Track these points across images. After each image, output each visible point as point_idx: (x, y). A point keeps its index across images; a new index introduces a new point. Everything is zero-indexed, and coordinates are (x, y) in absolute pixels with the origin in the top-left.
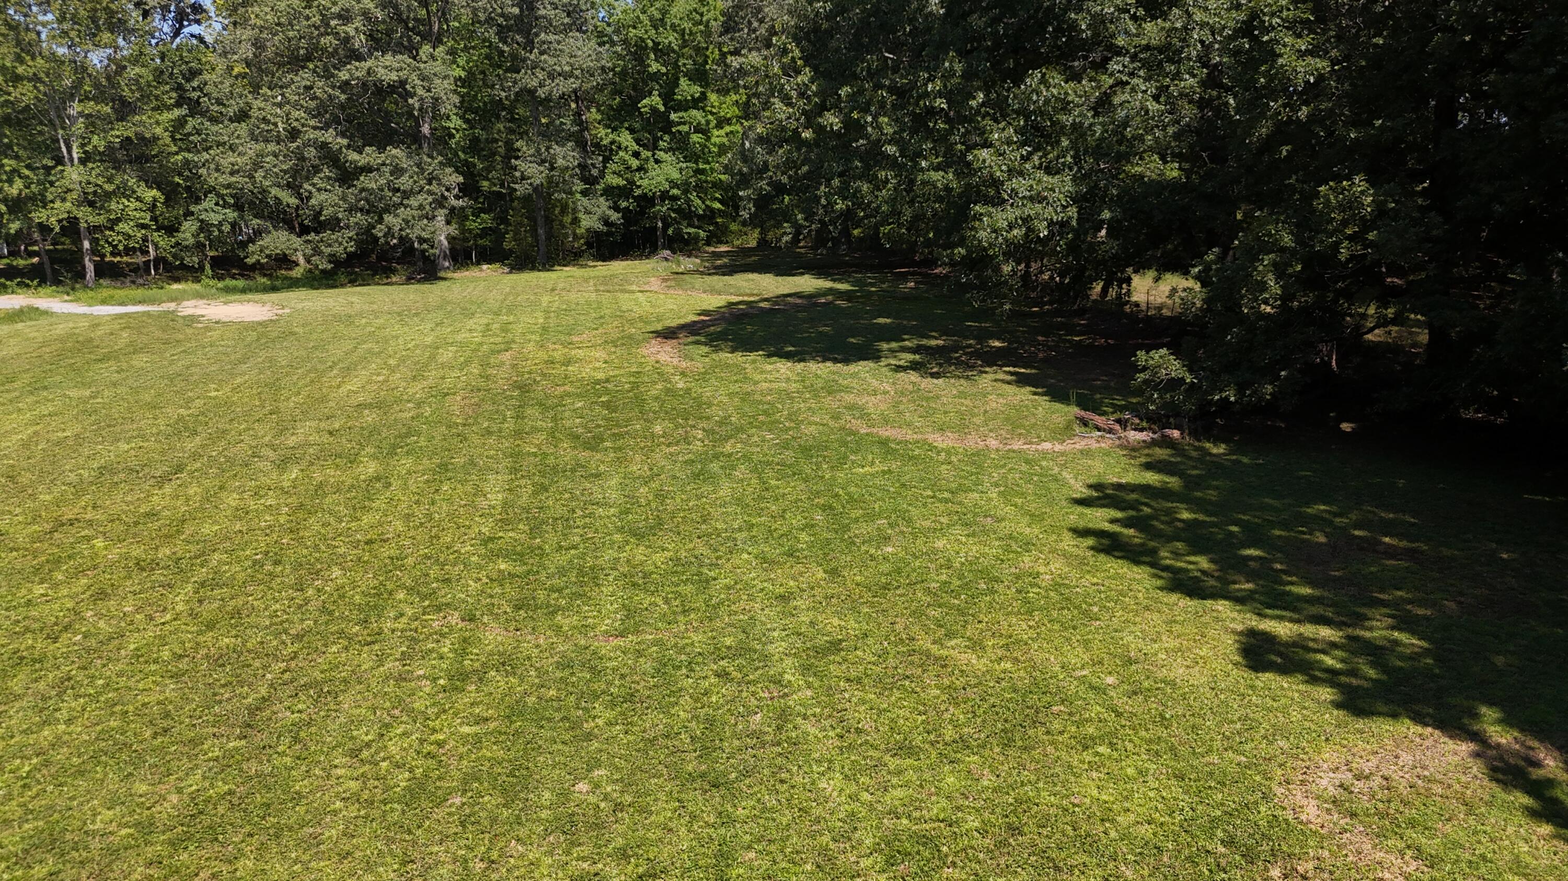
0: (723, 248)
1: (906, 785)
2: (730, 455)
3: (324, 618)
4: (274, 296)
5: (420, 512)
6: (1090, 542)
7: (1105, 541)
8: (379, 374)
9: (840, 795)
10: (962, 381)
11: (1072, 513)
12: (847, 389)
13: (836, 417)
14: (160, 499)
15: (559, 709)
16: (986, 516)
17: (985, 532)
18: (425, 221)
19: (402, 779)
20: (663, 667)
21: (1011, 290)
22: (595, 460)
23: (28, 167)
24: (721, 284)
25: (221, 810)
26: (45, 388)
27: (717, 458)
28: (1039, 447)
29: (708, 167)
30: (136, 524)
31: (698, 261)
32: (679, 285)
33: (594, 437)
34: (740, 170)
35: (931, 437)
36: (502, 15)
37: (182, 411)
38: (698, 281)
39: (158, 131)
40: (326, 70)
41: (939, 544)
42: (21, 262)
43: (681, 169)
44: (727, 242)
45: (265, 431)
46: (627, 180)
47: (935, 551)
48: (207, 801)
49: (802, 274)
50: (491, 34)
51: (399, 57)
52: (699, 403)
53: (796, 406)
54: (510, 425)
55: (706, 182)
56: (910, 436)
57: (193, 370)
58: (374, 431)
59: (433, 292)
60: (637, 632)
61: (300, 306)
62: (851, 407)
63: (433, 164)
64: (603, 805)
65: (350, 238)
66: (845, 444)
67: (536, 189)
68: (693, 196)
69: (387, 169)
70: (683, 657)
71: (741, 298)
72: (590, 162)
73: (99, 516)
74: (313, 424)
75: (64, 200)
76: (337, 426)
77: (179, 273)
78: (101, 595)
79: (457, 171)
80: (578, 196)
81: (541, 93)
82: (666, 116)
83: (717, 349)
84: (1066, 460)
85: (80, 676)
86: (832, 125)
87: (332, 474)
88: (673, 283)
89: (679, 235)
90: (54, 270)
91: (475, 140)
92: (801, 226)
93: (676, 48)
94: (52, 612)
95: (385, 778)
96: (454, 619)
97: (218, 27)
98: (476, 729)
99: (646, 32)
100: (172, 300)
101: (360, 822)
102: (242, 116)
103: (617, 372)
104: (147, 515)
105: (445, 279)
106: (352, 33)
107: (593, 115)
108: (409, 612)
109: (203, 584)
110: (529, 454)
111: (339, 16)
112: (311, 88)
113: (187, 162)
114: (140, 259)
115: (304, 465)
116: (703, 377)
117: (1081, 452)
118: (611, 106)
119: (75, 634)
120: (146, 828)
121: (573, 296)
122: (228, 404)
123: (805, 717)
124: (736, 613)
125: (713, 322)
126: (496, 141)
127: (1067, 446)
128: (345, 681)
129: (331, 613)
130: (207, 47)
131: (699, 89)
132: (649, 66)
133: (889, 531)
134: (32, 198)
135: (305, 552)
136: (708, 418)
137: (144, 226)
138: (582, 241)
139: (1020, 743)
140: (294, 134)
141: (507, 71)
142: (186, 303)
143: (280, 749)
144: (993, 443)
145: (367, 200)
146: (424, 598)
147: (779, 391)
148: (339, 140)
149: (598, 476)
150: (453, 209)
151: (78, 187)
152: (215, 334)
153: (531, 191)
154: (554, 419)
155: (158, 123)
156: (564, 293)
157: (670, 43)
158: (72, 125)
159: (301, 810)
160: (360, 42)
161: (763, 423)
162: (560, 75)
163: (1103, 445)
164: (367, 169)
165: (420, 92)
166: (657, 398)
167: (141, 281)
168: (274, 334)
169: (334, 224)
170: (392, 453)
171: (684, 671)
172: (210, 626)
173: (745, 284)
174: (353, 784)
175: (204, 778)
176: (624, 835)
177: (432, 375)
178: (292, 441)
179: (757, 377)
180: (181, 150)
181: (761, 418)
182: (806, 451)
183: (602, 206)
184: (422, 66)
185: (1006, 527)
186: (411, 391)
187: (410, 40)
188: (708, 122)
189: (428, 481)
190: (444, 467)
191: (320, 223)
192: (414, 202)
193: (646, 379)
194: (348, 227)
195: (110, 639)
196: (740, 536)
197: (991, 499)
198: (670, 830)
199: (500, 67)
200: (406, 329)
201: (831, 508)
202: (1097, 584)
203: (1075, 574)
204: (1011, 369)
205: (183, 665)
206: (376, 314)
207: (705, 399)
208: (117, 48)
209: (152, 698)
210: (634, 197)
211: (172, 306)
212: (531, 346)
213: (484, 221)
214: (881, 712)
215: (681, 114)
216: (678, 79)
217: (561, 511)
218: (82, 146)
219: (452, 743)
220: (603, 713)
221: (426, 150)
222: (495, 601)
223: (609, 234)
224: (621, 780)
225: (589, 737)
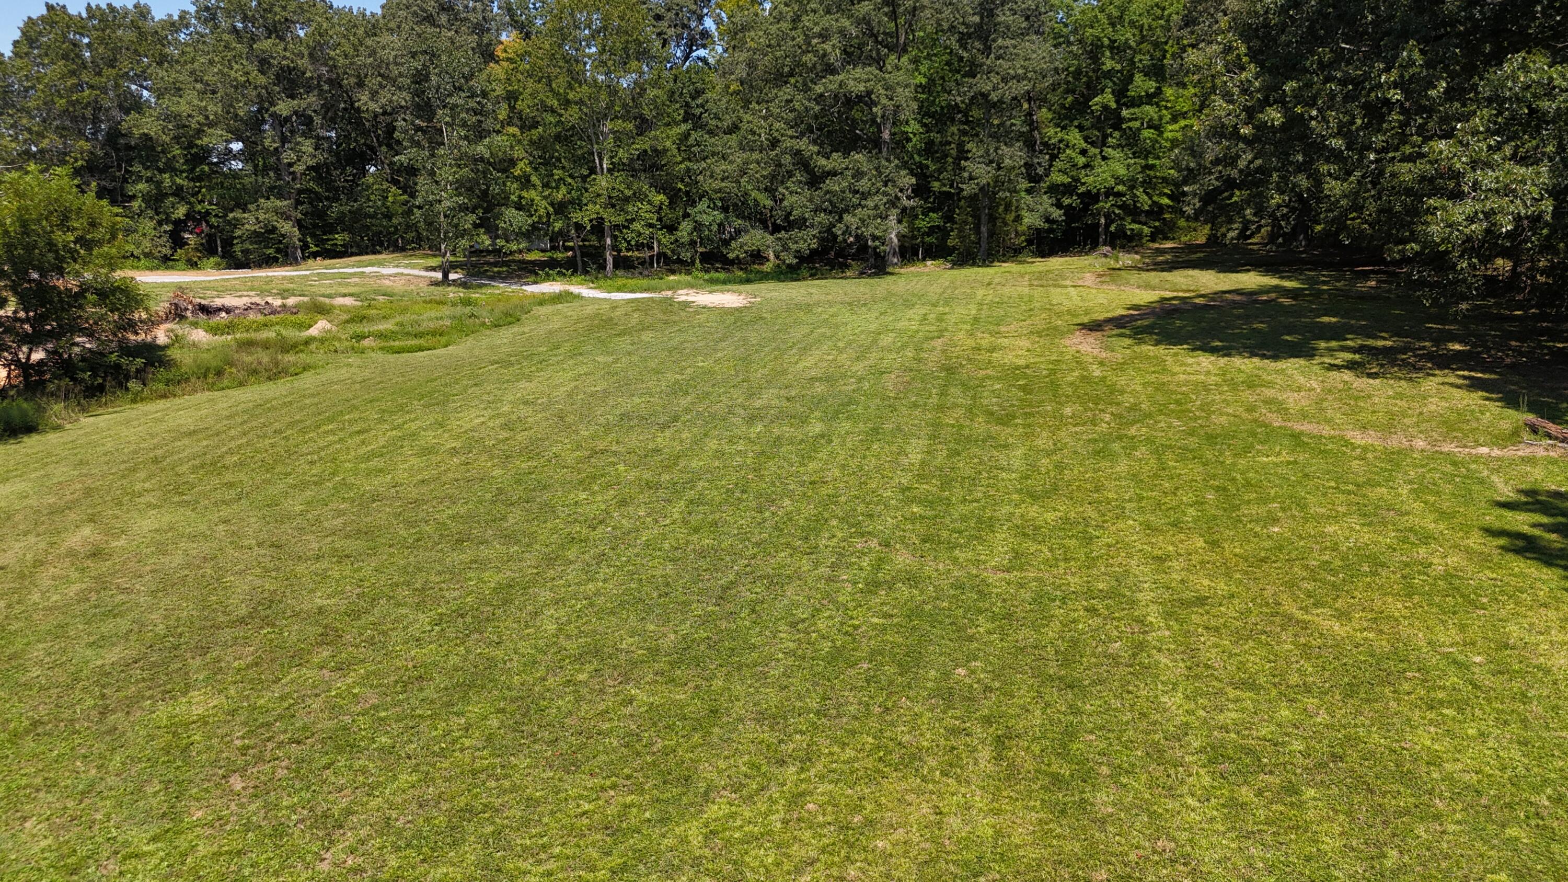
0: (1169, 245)
1: (1243, 710)
2: (1133, 437)
3: (776, 533)
4: (748, 287)
5: (854, 463)
6: (1502, 541)
7: (1520, 543)
8: (829, 354)
9: (1178, 708)
10: (1403, 383)
11: (1489, 514)
12: (1269, 385)
13: (1250, 409)
14: (662, 440)
15: (949, 617)
16: (1388, 510)
17: (1384, 523)
18: (879, 220)
19: (826, 646)
20: (1040, 599)
21: (1469, 288)
22: (1004, 433)
23: (571, 176)
24: (1157, 280)
25: (702, 648)
26: (581, 354)
27: (1121, 439)
28: (1474, 451)
29: (1157, 162)
30: (646, 456)
31: (1138, 257)
32: (1113, 281)
33: (1007, 415)
34: (1187, 165)
35: (1349, 435)
36: (963, 23)
37: (678, 377)
38: (1134, 277)
39: (668, 144)
40: (805, 84)
41: (1330, 529)
42: (559, 255)
43: (1129, 166)
44: (1174, 239)
45: (738, 396)
46: (1072, 177)
47: (1323, 535)
48: (693, 641)
49: (1249, 271)
50: (953, 43)
51: (868, 69)
52: (1113, 390)
53: (1210, 397)
54: (935, 400)
55: (1156, 177)
56: (1327, 431)
57: (686, 345)
58: (822, 399)
59: (881, 285)
60: (1021, 569)
61: (768, 296)
62: (1268, 402)
63: (890, 166)
64: (976, 686)
65: (814, 236)
66: (1254, 434)
67: (982, 189)
68: (1139, 192)
69: (849, 173)
70: (1058, 593)
71: (1175, 294)
72: (1036, 160)
73: (621, 448)
74: (775, 391)
75: (595, 203)
76: (793, 393)
77: (676, 267)
78: (623, 503)
79: (912, 173)
80: (1023, 194)
81: (994, 97)
82: (1117, 112)
83: (1141, 342)
84: (1499, 466)
85: (611, 554)
86: (1273, 120)
87: (787, 431)
88: (1108, 279)
89: (1121, 233)
90: (584, 263)
91: (930, 143)
92: (1249, 222)
93: (1133, 44)
94: (592, 510)
95: (814, 644)
96: (874, 543)
97: (719, 49)
98: (882, 621)
99: (1103, 30)
100: (669, 289)
101: (794, 668)
102: (734, 129)
103: (1037, 360)
104: (653, 450)
105: (892, 274)
106: (829, 50)
107: (1044, 114)
108: (840, 535)
109: (691, 502)
110: (948, 425)
111: (820, 35)
112: (791, 101)
113: (688, 170)
114: (647, 254)
115: (766, 421)
116: (1121, 367)
117: (1523, 458)
118: (1063, 106)
119: (607, 527)
120: (654, 652)
121: (1007, 290)
122: (711, 372)
123: (1160, 650)
124: (1112, 565)
125: (1141, 317)
126: (950, 143)
127: (1509, 452)
128: (789, 577)
129: (781, 530)
130: (710, 68)
131: (1154, 84)
132: (1103, 64)
133: (1280, 514)
134: (572, 202)
135: (764, 486)
136: (1118, 404)
137: (651, 226)
138: (1023, 238)
139: (1364, 696)
140: (774, 143)
141: (963, 76)
142: (680, 292)
143: (742, 615)
144: (1420, 444)
145: (831, 202)
146: (853, 526)
147: (1196, 384)
148: (811, 147)
149: (1006, 446)
150: (904, 210)
151: (605, 192)
152: (702, 317)
153: (977, 191)
154: (974, 398)
155: (668, 137)
156: (999, 287)
157: (1127, 40)
158: (604, 140)
159: (755, 655)
160: (835, 56)
161: (1173, 411)
162: (1014, 78)
163: (1552, 454)
164: (833, 173)
165: (884, 101)
166: (1071, 384)
167: (646, 273)
168: (747, 319)
169: (801, 223)
170: (835, 416)
171: (1058, 603)
172: (696, 530)
173: (1182, 280)
174: (791, 645)
175: (691, 627)
176: (990, 708)
177: (873, 357)
178: (758, 403)
179: (1176, 369)
180: (684, 160)
181: (1172, 406)
182: (1211, 439)
183: (1046, 203)
184: (887, 76)
185: (1409, 521)
186: (854, 369)
187: (878, 53)
188: (1161, 118)
189: (861, 441)
190: (875, 430)
191: (789, 222)
192: (870, 203)
193: (1064, 367)
194: (812, 226)
195: (630, 532)
196: (1128, 506)
197: (1400, 495)
198: (1028, 710)
199: (958, 72)
200: (855, 317)
201: (1225, 489)
202: (1495, 579)
203: (1471, 568)
204: (1466, 373)
205: (678, 554)
206: (831, 304)
207: (1118, 387)
208: (642, 73)
209: (658, 573)
210: (1078, 194)
211: (670, 293)
212: (961, 335)
213: (932, 220)
214: (1231, 655)
215: (1132, 110)
216: (1133, 75)
217: (968, 472)
218: (612, 157)
219: (864, 628)
220: (984, 625)
221: (885, 153)
222: (907, 534)
223: (1050, 230)
224: (993, 671)
225: (971, 639)
